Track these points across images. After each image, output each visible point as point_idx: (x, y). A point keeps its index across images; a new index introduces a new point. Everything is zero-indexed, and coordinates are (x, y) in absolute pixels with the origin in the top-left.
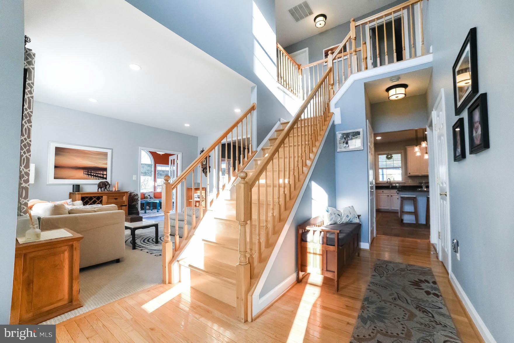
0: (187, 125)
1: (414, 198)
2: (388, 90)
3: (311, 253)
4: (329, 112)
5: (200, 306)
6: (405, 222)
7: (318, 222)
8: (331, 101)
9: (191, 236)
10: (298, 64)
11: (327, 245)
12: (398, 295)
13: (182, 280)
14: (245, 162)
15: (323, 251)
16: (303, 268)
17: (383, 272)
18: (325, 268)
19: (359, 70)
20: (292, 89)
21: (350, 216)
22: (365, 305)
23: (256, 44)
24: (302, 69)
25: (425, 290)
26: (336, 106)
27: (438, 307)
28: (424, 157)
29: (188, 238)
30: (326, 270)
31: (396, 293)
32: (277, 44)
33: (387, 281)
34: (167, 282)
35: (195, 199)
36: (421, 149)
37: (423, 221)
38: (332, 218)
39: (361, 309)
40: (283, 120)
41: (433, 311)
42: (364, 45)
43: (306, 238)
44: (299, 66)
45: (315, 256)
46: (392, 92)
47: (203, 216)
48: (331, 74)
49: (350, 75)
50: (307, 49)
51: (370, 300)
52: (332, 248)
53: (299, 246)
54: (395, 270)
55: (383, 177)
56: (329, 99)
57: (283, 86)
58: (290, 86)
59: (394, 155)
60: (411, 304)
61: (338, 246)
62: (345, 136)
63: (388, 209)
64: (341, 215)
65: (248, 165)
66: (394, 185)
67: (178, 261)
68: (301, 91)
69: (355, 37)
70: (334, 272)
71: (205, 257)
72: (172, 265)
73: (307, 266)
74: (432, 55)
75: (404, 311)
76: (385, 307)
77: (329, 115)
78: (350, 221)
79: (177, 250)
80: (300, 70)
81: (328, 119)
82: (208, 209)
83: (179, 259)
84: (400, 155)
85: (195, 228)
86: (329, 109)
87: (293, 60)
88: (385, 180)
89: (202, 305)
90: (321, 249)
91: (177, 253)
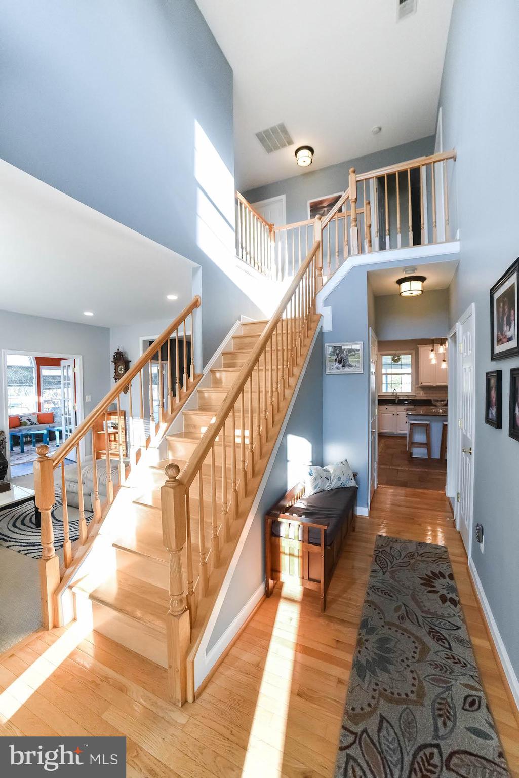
0: (89, 314)
1: (427, 425)
2: (400, 282)
3: (286, 554)
4: (315, 313)
5: (106, 679)
6: (414, 456)
7: (297, 492)
8: (318, 295)
9: (94, 537)
10: (269, 223)
11: (310, 543)
12: (407, 608)
13: (78, 618)
14: (183, 395)
15: (303, 551)
16: (274, 573)
17: (387, 562)
18: (307, 577)
19: (361, 250)
20: (260, 265)
21: (343, 478)
22: (363, 636)
23: (200, 194)
24: (275, 232)
25: (439, 594)
26: (326, 304)
27: (455, 625)
28: (440, 366)
29: (89, 539)
30: (308, 579)
31: (404, 605)
32: (236, 193)
33: (391, 581)
34: (51, 625)
35: (109, 429)
36: (437, 355)
37: (436, 455)
38: (317, 485)
39: (357, 647)
40: (246, 319)
41: (449, 635)
42: (368, 206)
43: (278, 531)
44: (271, 227)
45: (291, 558)
46: (405, 286)
47: (114, 498)
48: (319, 252)
49: (347, 258)
50: (283, 197)
51: (369, 626)
52: (316, 549)
53: (268, 545)
54: (403, 556)
55: (387, 387)
56: (315, 293)
57: (246, 262)
58: (256, 261)
59: (402, 356)
60: (423, 626)
61: (325, 546)
62: (337, 352)
63: (394, 433)
64: (330, 478)
65: (187, 401)
66: (402, 398)
67: (71, 587)
68: (274, 267)
69: (356, 199)
70: (319, 582)
71: (119, 571)
72: (60, 595)
73: (279, 572)
74: (458, 243)
75: (414, 642)
76: (390, 637)
77: (315, 318)
78: (343, 485)
79: (68, 564)
80: (273, 232)
81: (313, 325)
82: (122, 484)
83: (71, 583)
84: (410, 356)
85: (100, 521)
86: (315, 309)
87: (261, 218)
88: (390, 390)
89: (111, 673)
90: (301, 549)
91: (69, 571)
